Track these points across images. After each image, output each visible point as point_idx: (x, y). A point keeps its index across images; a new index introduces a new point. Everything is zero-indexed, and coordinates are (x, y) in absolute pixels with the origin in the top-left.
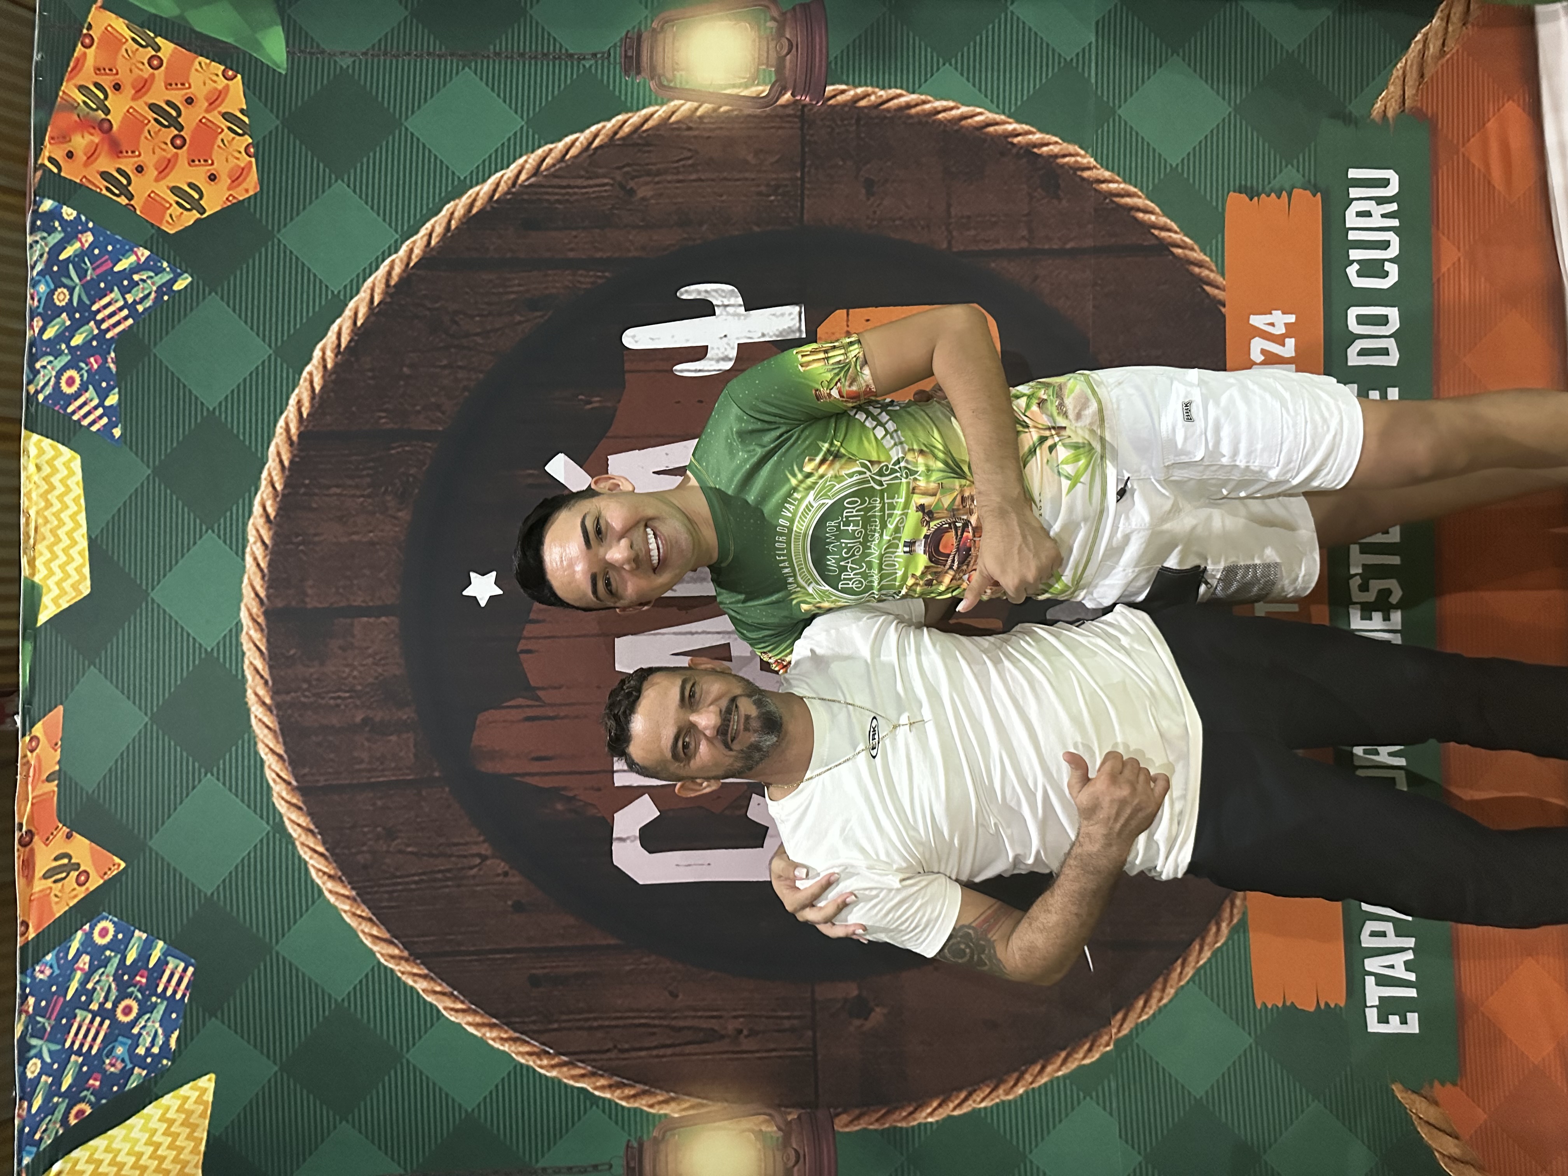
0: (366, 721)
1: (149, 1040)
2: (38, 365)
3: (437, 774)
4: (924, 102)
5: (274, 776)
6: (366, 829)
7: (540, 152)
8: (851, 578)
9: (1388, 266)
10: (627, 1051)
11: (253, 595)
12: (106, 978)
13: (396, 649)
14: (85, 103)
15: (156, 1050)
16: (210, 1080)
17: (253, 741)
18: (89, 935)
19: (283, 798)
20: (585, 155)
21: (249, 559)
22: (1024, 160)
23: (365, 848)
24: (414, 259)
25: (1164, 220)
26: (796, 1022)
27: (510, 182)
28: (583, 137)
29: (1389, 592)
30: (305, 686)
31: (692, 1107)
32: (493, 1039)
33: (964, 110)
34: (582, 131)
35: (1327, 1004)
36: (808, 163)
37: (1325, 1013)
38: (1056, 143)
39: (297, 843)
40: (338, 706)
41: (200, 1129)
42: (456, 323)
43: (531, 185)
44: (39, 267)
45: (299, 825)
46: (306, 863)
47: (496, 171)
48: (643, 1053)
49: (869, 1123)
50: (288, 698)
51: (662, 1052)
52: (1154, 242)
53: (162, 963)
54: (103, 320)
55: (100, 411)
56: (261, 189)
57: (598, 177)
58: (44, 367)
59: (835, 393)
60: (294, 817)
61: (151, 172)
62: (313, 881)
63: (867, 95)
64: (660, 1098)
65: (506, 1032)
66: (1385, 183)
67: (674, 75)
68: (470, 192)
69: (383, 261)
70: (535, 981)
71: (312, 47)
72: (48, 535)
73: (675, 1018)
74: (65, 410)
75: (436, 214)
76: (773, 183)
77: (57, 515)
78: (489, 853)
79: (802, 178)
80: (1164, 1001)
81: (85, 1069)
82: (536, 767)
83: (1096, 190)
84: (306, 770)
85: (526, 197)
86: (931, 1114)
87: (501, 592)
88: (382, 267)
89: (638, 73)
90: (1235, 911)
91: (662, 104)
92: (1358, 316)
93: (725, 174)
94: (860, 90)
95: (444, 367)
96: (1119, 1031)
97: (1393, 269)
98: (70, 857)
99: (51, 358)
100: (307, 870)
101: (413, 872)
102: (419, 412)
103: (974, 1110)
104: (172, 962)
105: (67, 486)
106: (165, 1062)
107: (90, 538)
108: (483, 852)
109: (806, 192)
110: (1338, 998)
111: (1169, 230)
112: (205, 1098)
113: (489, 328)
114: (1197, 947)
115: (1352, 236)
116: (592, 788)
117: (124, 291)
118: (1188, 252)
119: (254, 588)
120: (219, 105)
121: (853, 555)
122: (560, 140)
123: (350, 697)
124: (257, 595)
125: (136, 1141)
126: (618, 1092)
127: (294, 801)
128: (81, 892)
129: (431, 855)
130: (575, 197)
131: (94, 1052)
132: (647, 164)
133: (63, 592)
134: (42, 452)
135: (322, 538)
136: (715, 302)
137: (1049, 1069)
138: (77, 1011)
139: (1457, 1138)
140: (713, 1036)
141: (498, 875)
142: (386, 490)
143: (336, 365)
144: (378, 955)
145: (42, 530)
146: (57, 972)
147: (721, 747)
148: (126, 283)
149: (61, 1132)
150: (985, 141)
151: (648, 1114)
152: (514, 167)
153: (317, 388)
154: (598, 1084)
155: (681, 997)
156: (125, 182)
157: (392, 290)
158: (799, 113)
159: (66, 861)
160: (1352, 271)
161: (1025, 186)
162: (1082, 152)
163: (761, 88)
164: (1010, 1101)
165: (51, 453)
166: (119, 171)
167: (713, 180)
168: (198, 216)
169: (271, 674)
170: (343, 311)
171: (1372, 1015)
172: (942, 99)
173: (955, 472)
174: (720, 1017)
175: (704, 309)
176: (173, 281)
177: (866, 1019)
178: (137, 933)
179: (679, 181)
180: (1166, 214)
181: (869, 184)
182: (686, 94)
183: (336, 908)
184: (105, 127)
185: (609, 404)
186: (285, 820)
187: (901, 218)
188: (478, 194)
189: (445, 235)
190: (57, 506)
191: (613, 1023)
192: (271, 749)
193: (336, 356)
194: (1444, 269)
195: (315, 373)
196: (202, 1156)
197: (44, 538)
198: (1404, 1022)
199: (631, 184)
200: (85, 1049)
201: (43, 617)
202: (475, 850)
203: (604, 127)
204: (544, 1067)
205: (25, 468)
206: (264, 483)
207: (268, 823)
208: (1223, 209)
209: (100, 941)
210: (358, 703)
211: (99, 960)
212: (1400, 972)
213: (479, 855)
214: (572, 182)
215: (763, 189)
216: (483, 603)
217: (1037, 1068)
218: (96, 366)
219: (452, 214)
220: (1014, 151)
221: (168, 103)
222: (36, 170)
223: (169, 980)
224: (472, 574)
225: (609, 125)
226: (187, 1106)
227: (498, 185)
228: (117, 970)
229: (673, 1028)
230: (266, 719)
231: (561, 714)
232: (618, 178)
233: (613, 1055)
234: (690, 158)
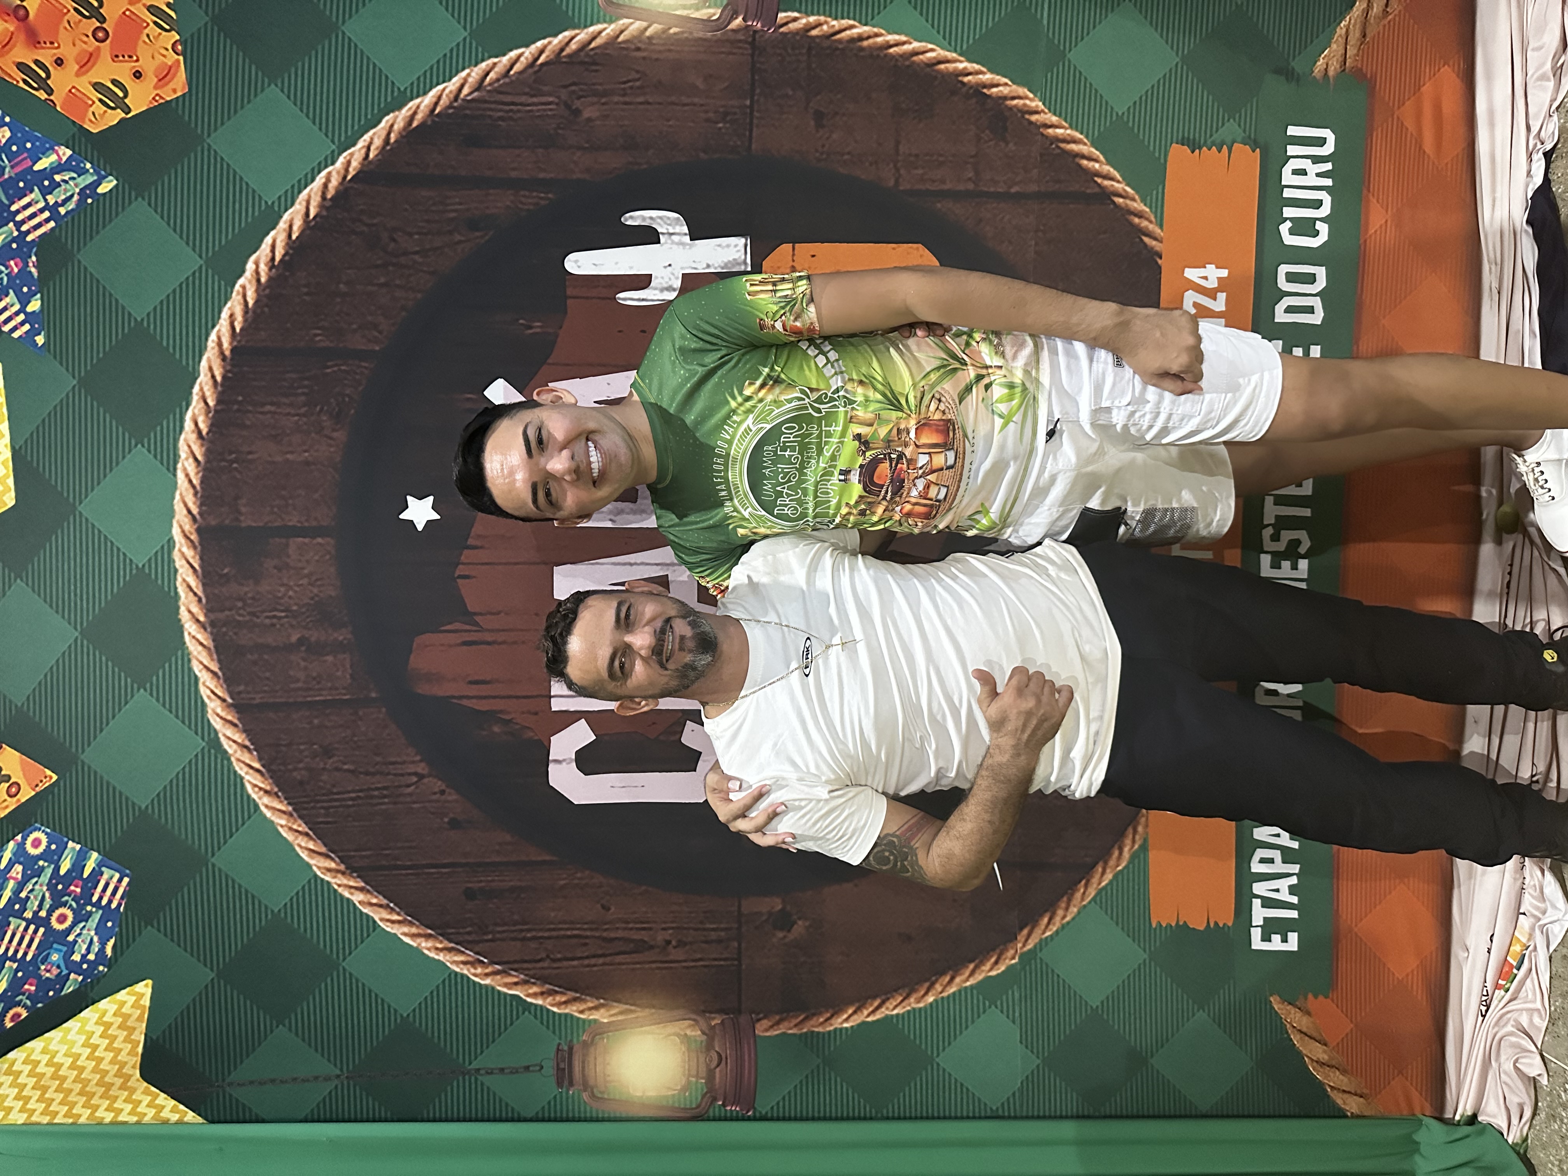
0: (301, 641)
1: (85, 947)
3: (374, 695)
4: (877, 35)
5: (209, 692)
6: (302, 747)
7: (483, 65)
8: (787, 504)
9: (1319, 225)
10: (559, 960)
11: (185, 512)
12: (40, 887)
13: (332, 570)
15: (91, 957)
16: (146, 985)
17: (186, 657)
18: (21, 846)
19: (218, 715)
20: (531, 71)
21: (180, 475)
22: (974, 100)
23: (301, 765)
24: (352, 172)
25: (1107, 169)
26: (723, 934)
27: (452, 96)
28: (528, 53)
29: (1297, 542)
30: (240, 604)
31: (621, 1013)
32: (429, 949)
33: (916, 45)
34: (527, 46)
35: (1216, 923)
36: (758, 91)
37: (1215, 933)
38: (1006, 84)
39: (233, 759)
40: (273, 625)
41: (137, 1032)
42: (394, 240)
43: (473, 100)
45: (234, 742)
46: (242, 778)
47: (438, 84)
48: (575, 963)
49: (788, 1028)
50: (221, 616)
51: (593, 961)
52: (1097, 190)
53: (96, 874)
54: (23, 222)
55: (22, 317)
56: (190, 89)
59: (779, 326)
60: (229, 733)
61: (72, 67)
62: (249, 796)
63: (820, 25)
64: (590, 1005)
65: (441, 942)
66: (1321, 142)
68: (411, 104)
69: (319, 172)
70: (470, 894)
73: (606, 930)
75: (375, 126)
76: (721, 110)
78: (425, 772)
79: (751, 107)
80: (1068, 919)
81: (20, 974)
82: (474, 690)
83: (1042, 135)
84: (242, 688)
85: (468, 112)
86: (846, 1020)
87: (438, 517)
88: (318, 179)
90: (1137, 837)
91: (611, 22)
92: (1287, 273)
93: (673, 98)
94: (812, 19)
96: (1024, 946)
97: (1323, 229)
100: (243, 785)
101: (350, 788)
103: (887, 1016)
104: (107, 873)
106: (101, 968)
107: (13, 448)
108: (419, 770)
109: (755, 121)
110: (1226, 918)
111: (1112, 179)
112: (142, 1002)
113: (428, 247)
114: (1100, 870)
115: (1287, 193)
116: (529, 712)
117: (45, 192)
118: (1128, 202)
119: (186, 505)
121: (789, 481)
122: (504, 55)
123: (286, 617)
124: (189, 511)
125: (74, 1043)
126: (550, 999)
127: (229, 718)
128: (12, 804)
129: (367, 773)
130: (519, 115)
131: (29, 958)
132: (594, 84)
135: (255, 456)
137: (958, 980)
138: (11, 919)
139: (1325, 1045)
140: (641, 947)
141: (435, 793)
142: (321, 410)
143: (270, 279)
144: (315, 868)
147: (657, 667)
148: (46, 183)
150: (936, 78)
151: (578, 1019)
152: (456, 80)
153: (251, 303)
154: (531, 991)
155: (613, 909)
156: (43, 75)
157: (328, 204)
158: (750, 39)
160: (1285, 228)
162: (1031, 95)
163: (712, 11)
164: (920, 1009)
166: (37, 62)
167: (660, 104)
168: (123, 115)
169: (204, 591)
170: (277, 223)
171: (1256, 934)
172: (895, 33)
173: (893, 405)
174: (650, 929)
175: (649, 236)
176: (98, 183)
177: (789, 931)
178: (71, 844)
179: (626, 103)
180: (1109, 163)
181: (819, 116)
182: (636, 14)
183: (272, 822)
184: (21, 15)
185: (550, 330)
186: (220, 735)
187: (849, 153)
188: (418, 107)
189: (384, 148)
191: (546, 934)
192: (206, 667)
193: (270, 269)
194: (1372, 231)
195: (248, 286)
196: (139, 1059)
198: (1285, 940)
199: (577, 104)
200: (19, 955)
202: (412, 769)
203: (550, 43)
204: (479, 976)
206: (195, 398)
207: (203, 739)
208: (1166, 161)
209: (33, 852)
210: (294, 623)
211: (32, 869)
212: (1285, 896)
213: (415, 774)
214: (517, 99)
215: (711, 115)
216: (420, 528)
217: (947, 978)
218: (16, 270)
219: (392, 126)
220: (964, 89)
223: (104, 890)
224: (409, 498)
225: (556, 41)
226: (124, 1010)
227: (439, 98)
228: (50, 880)
229: (604, 939)
230: (199, 636)
231: (500, 640)
232: (563, 97)
233: (546, 964)
234: (638, 80)
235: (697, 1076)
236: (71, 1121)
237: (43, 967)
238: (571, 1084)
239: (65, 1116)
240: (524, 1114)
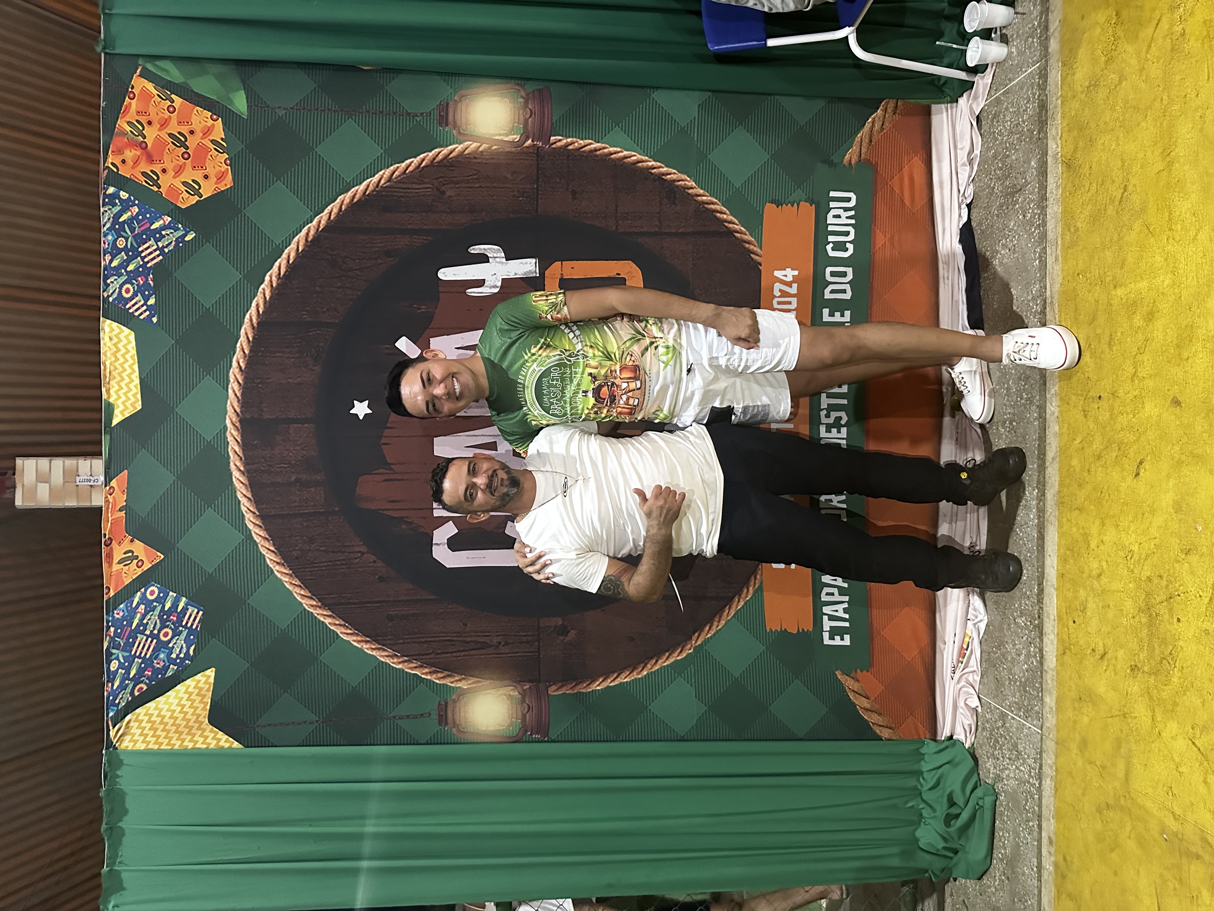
0: (297, 480)
1: (178, 650)
2: (109, 281)
3: (337, 509)
4: (604, 148)
5: (246, 509)
6: (298, 538)
7: (392, 168)
8: (556, 409)
9: (848, 245)
10: (440, 654)
11: (233, 411)
12: (154, 618)
13: (314, 441)
14: (131, 131)
15: (182, 655)
16: (212, 671)
17: (234, 490)
18: (144, 594)
19: (251, 521)
20: (417, 171)
21: (230, 391)
22: (657, 182)
23: (297, 548)
24: (322, 227)
25: (731, 218)
26: (529, 638)
27: (375, 185)
29: (840, 418)
30: (263, 460)
31: (474, 683)
32: (367, 649)
33: (626, 153)
34: (415, 157)
35: (803, 629)
36: (540, 180)
37: (802, 635)
38: (675, 173)
39: (259, 545)
40: (281, 471)
41: (207, 697)
43: (386, 187)
44: (108, 225)
45: (260, 536)
46: (264, 556)
47: (368, 178)
48: (448, 655)
49: (566, 690)
50: (253, 467)
51: (458, 654)
52: (725, 229)
53: (185, 609)
54: (145, 257)
55: (145, 308)
56: (234, 184)
57: (424, 183)
58: (112, 282)
59: (549, 317)
60: (257, 531)
61: (171, 173)
62: (268, 566)
63: (573, 143)
64: (457, 678)
65: (374, 645)
66: (849, 200)
67: (467, 128)
68: (353, 190)
69: (304, 227)
70: (390, 618)
71: (262, 103)
72: (117, 376)
73: (465, 637)
74: (125, 307)
75: (334, 202)
76: (521, 190)
77: (122, 365)
78: (366, 550)
79: (537, 188)
80: (720, 627)
81: (143, 665)
82: (390, 505)
83: (695, 200)
84: (264, 506)
85: (384, 193)
86: (599, 685)
87: (371, 412)
88: (303, 231)
89: (447, 125)
90: (757, 581)
91: (460, 144)
93: (495, 185)
94: (569, 140)
95: (339, 287)
96: (696, 642)
97: (850, 247)
98: (133, 552)
99: (116, 277)
100: (265, 559)
101: (323, 560)
102: (325, 312)
103: (621, 683)
104: (191, 609)
105: (126, 349)
106: (187, 662)
107: (140, 378)
108: (362, 550)
109: (540, 196)
110: (809, 627)
111: (734, 223)
112: (209, 681)
113: (363, 266)
114: (737, 600)
115: (830, 228)
116: (421, 518)
117: (157, 241)
118: (742, 236)
119: (233, 407)
120: (209, 135)
121: (556, 397)
122: (403, 162)
123: (288, 467)
124: (235, 411)
125: (172, 704)
126: (434, 676)
127: (257, 523)
128: (139, 572)
129: (334, 552)
130: (412, 194)
131: (148, 656)
132: (452, 177)
133: (126, 408)
134: (112, 330)
135: (271, 380)
136: (489, 255)
137: (660, 662)
138: (138, 635)
139: (868, 699)
140: (485, 645)
141: (371, 563)
142: (307, 354)
143: (278, 285)
144: (304, 605)
145: (114, 373)
146: (126, 614)
147: (490, 495)
148: (158, 236)
149: (130, 699)
150: (637, 171)
151: (450, 687)
152: (377, 176)
153: (268, 297)
154: (424, 671)
155: (469, 625)
156: (156, 178)
157: (309, 244)
158: (536, 152)
159: (130, 554)
160: (829, 247)
161: (657, 197)
162: (689, 179)
163: (515, 136)
164: (639, 678)
165: (117, 331)
166: (152, 171)
167: (488, 187)
168: (198, 198)
169: (244, 454)
170: (281, 255)
171: (826, 636)
172: (614, 146)
173: (607, 358)
174: (489, 636)
175: (484, 259)
176: (185, 235)
177: (566, 636)
178: (171, 593)
179: (469, 188)
180: (732, 214)
181: (574, 193)
182: (474, 138)
183: (281, 580)
184: (143, 146)
185: (431, 310)
186: (252, 532)
187: (591, 213)
188: (357, 191)
189: (338, 213)
190: (122, 360)
191: (432, 639)
192: (244, 495)
193: (278, 280)
194: (877, 248)
195: (266, 289)
196: (207, 712)
197: (115, 378)
198: (842, 639)
199: (443, 188)
200: (143, 655)
201: (115, 422)
202: (357, 549)
203: (427, 155)
204: (395, 663)
205: (103, 339)
206: (238, 349)
207: (243, 534)
208: (763, 213)
209: (151, 598)
210: (293, 470)
211: (150, 607)
212: (841, 614)
213: (360, 552)
214: (410, 186)
215: (515, 193)
216: (361, 418)
217: (654, 661)
218: (142, 282)
219: (343, 202)
220: (652, 177)
221: (179, 133)
222: (104, 170)
223: (189, 619)
224: (355, 402)
225: (431, 154)
226: (199, 685)
227: (368, 186)
228: (160, 612)
229: (465, 642)
230: (241, 479)
231: (405, 478)
232: (436, 184)
233: (432, 656)
234: (475, 175)
235: (517, 719)
236: (170, 747)
237: (155, 662)
238: (446, 724)
239: (167, 745)
240: (420, 742)
